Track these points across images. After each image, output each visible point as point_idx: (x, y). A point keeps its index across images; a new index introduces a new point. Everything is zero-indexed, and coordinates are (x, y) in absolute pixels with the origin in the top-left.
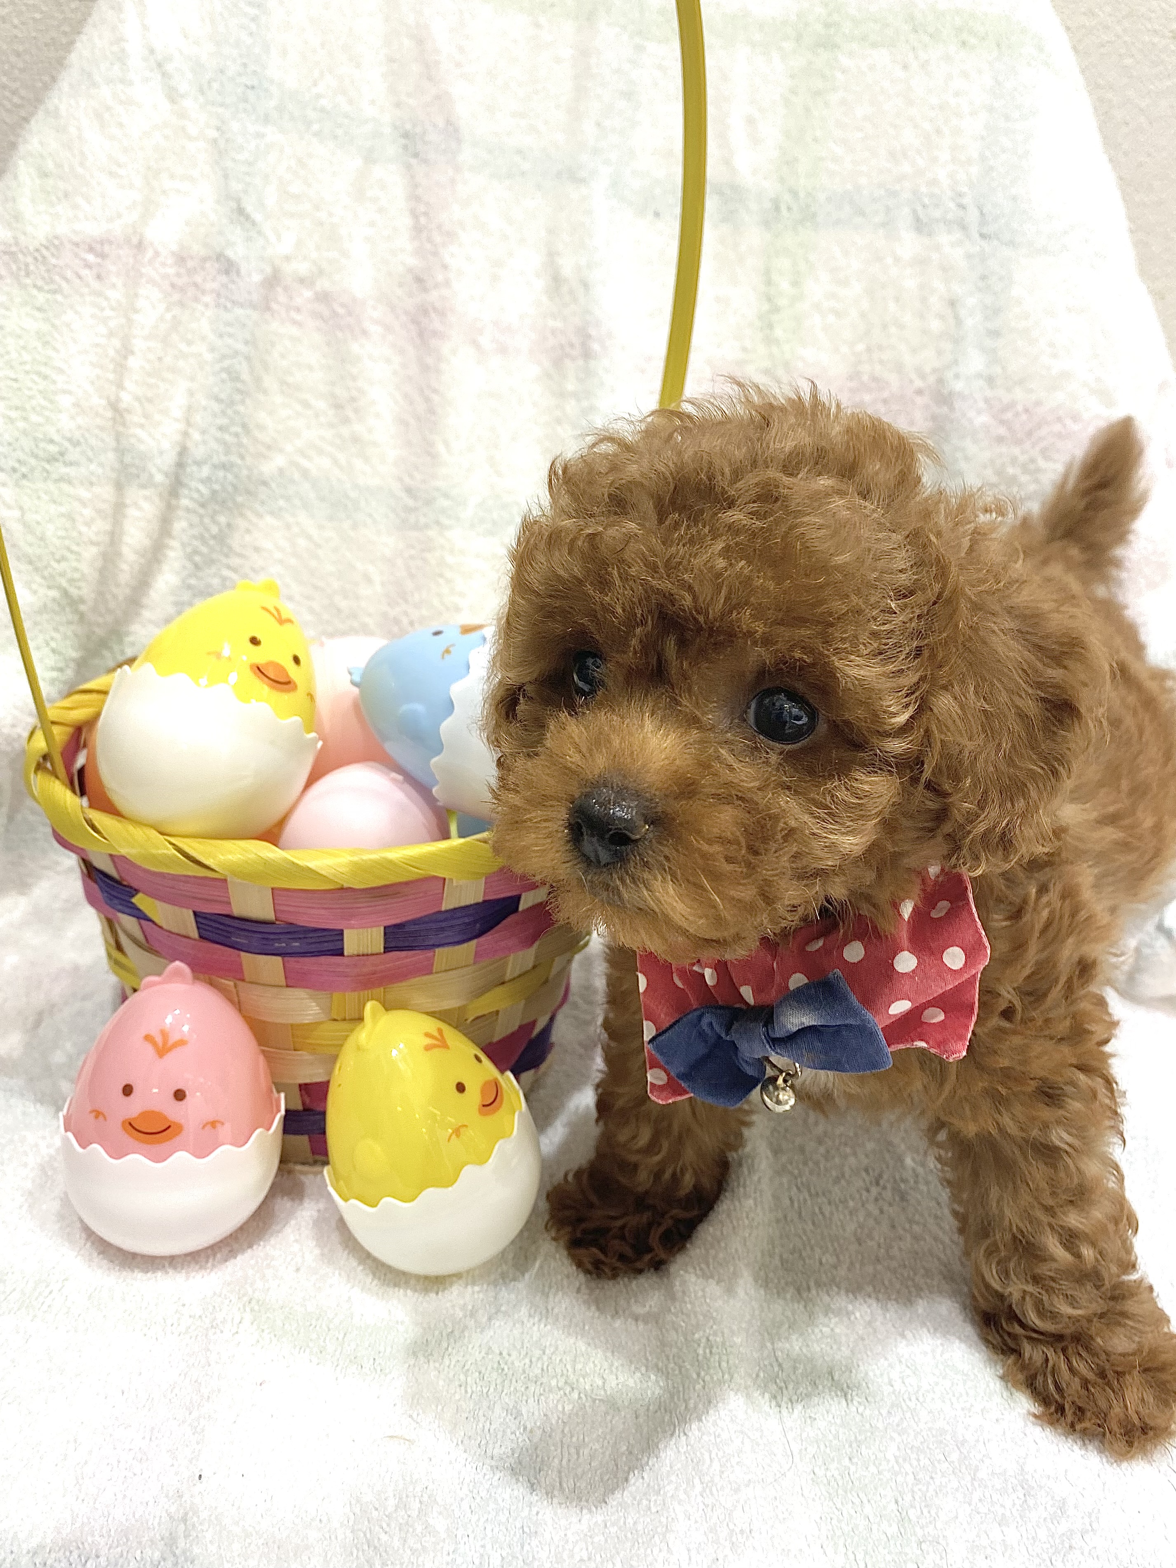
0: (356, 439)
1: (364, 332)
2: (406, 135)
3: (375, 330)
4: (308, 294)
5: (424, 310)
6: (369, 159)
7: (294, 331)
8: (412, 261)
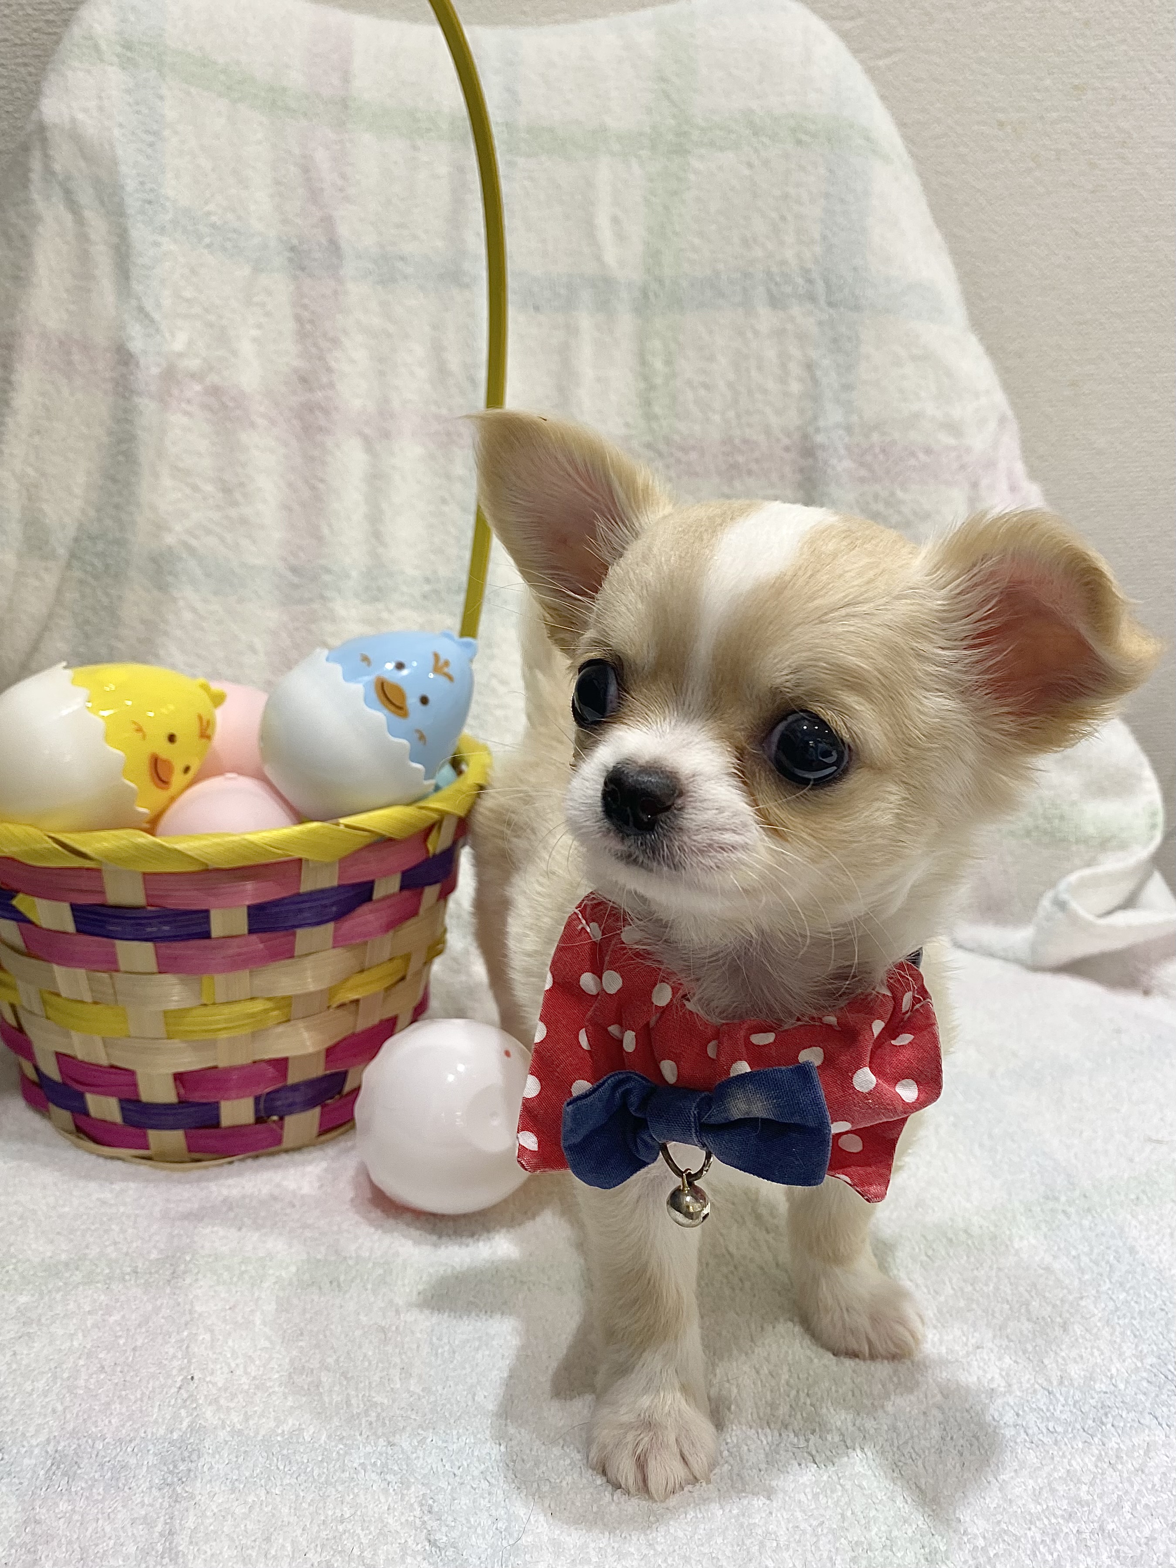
0: (244, 521)
1: (253, 425)
2: (293, 249)
3: (261, 422)
4: (198, 388)
5: (310, 408)
6: (258, 269)
7: (185, 420)
8: (296, 363)
